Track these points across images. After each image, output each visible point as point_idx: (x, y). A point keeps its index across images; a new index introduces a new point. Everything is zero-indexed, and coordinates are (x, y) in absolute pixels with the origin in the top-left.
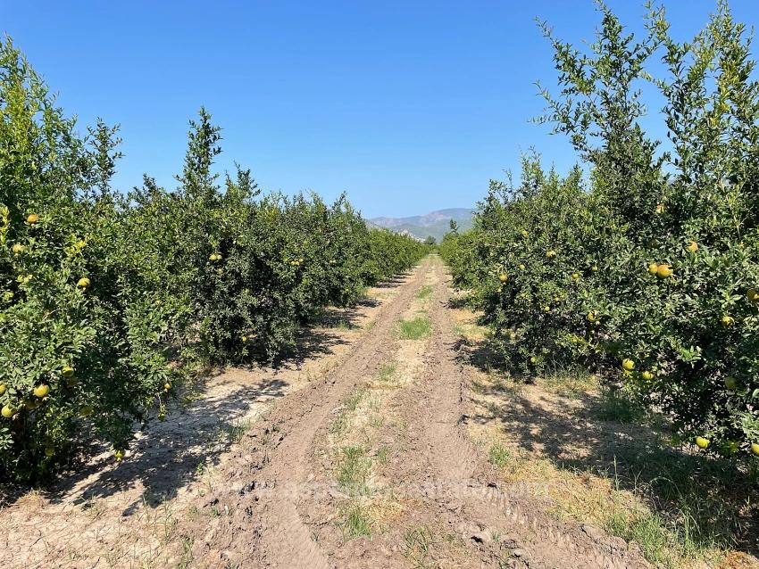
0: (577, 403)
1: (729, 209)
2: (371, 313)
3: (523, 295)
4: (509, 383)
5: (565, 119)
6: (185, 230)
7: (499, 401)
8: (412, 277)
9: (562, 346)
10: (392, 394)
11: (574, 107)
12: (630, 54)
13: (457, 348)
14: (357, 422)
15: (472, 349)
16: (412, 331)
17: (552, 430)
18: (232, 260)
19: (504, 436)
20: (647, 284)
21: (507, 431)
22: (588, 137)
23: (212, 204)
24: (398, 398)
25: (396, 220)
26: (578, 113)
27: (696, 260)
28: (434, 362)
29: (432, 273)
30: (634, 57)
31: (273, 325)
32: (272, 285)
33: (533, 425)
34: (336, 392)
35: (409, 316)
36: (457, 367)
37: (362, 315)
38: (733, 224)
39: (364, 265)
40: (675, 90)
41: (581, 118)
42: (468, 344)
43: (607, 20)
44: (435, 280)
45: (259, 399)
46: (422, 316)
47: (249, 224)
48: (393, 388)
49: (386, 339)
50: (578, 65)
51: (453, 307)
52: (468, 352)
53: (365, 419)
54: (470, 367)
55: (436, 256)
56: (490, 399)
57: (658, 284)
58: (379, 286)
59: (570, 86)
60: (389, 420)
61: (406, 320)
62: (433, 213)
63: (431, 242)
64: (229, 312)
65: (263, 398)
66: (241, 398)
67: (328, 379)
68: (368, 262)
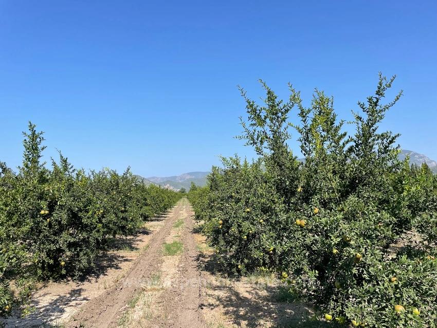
0: (264, 293)
1: (333, 188)
2: (146, 239)
3: (233, 229)
4: (227, 282)
5: (253, 139)
6: (24, 199)
7: (222, 294)
8: (171, 214)
9: (255, 258)
10: (158, 294)
11: (256, 133)
12: (281, 109)
13: (198, 260)
14: (136, 317)
15: (206, 260)
16: (171, 250)
17: (252, 311)
18: (56, 213)
19: (225, 317)
20: (295, 231)
21: (226, 313)
22: (263, 148)
23: (43, 180)
24: (162, 297)
25: (162, 179)
26: (258, 137)
27: (317, 221)
28: (184, 271)
29: (183, 211)
30: (283, 110)
31: (81, 254)
32: (82, 228)
33: (241, 309)
34: (122, 296)
35: (170, 240)
36: (198, 273)
37: (140, 240)
38: (336, 196)
39: (142, 209)
40: (304, 130)
41: (260, 139)
42: (204, 257)
43: (269, 92)
44: (186, 215)
45: (71, 304)
46: (177, 240)
47: (68, 191)
48: (158, 290)
49: (155, 256)
50: (258, 112)
51: (195, 233)
52: (204, 262)
53: (141, 313)
54: (205, 272)
55: (186, 200)
56: (217, 293)
57: (301, 230)
58: (152, 221)
59: (254, 122)
60: (156, 313)
61: (168, 242)
62: (184, 174)
63: (183, 191)
64: (53, 247)
65: (73, 303)
66: (58, 304)
67: (118, 286)
68: (145, 208)
